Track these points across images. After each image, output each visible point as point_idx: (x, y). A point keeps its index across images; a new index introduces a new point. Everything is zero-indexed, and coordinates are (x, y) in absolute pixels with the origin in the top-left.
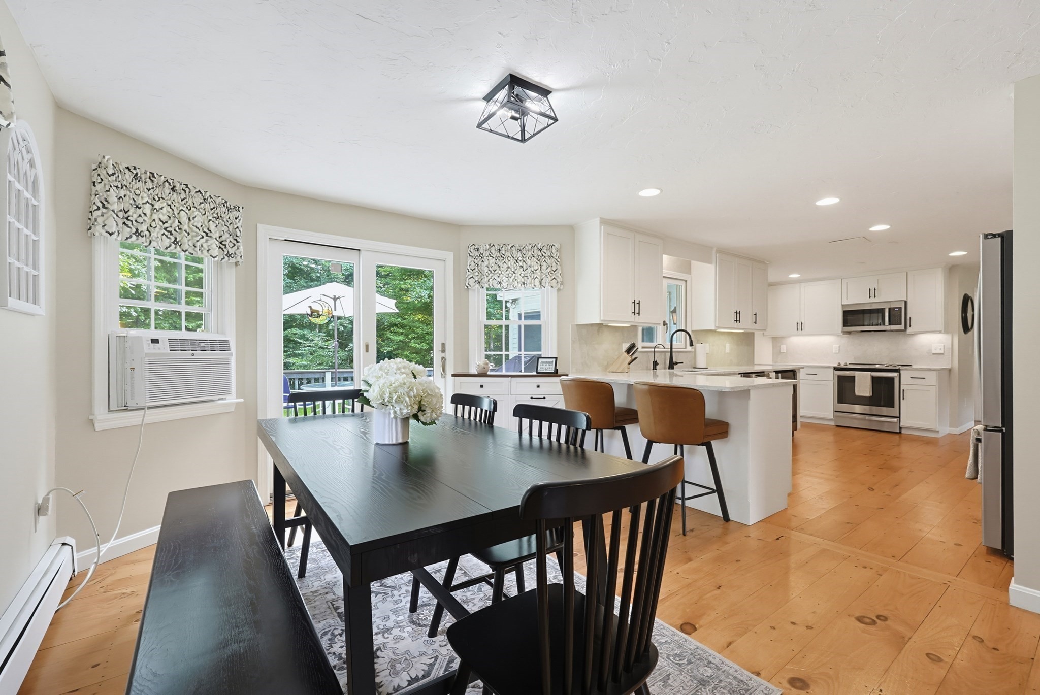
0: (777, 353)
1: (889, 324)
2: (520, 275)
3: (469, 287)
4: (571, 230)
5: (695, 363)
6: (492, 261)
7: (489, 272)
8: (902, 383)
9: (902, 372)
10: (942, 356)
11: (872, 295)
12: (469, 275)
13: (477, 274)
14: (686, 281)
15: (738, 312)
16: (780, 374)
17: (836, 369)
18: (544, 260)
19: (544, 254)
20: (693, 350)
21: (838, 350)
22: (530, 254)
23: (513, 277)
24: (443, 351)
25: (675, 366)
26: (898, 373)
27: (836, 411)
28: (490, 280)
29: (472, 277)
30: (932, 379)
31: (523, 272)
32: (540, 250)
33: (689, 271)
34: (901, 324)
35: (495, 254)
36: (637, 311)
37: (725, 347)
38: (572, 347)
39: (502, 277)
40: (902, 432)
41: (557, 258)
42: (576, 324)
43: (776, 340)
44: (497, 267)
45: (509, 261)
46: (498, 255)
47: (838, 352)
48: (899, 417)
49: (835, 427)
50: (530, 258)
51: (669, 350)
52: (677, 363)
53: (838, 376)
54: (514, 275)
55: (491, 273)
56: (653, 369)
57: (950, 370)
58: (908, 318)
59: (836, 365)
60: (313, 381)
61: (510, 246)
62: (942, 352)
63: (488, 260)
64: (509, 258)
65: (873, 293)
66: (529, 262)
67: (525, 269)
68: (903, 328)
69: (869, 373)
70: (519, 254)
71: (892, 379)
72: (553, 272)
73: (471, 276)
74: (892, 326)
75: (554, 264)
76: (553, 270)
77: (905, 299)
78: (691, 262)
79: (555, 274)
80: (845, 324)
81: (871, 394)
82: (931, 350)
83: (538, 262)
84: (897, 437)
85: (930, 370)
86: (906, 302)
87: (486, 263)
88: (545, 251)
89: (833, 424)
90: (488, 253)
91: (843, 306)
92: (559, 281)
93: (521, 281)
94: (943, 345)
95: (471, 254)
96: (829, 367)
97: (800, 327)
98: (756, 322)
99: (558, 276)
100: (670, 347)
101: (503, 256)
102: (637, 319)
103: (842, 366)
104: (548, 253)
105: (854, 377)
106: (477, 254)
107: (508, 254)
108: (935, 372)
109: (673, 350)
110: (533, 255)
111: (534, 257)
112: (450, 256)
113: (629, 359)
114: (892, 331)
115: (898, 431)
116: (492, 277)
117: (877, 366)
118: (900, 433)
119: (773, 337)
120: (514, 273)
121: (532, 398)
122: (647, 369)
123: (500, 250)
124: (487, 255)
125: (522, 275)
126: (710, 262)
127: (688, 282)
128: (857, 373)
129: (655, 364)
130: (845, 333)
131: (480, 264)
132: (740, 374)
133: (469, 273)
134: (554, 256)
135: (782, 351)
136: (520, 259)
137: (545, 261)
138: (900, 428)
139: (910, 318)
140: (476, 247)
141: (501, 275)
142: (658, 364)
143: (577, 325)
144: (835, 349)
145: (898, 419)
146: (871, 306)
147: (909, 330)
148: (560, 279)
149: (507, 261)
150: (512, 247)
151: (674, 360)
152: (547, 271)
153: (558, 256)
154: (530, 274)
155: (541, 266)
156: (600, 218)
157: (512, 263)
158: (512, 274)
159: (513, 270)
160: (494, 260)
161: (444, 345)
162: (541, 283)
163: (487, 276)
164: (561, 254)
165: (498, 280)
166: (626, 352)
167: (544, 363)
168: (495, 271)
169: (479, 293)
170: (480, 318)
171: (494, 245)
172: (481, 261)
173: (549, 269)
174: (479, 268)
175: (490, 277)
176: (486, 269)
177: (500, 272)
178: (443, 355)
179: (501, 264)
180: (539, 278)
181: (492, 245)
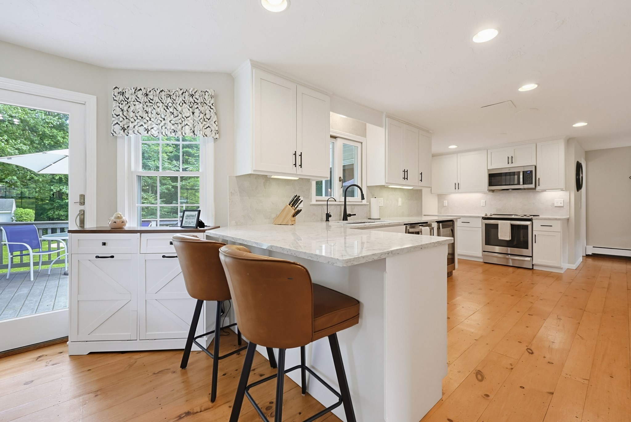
0: (441, 206)
1: (523, 184)
2: (170, 121)
3: (114, 134)
4: (230, 78)
5: (370, 215)
6: (139, 106)
7: (136, 118)
8: (534, 229)
9: (534, 221)
10: (562, 208)
11: (510, 161)
12: (113, 121)
13: (121, 119)
14: (362, 143)
15: (406, 171)
16: (441, 224)
17: (484, 218)
18: (196, 107)
19: (196, 101)
20: (368, 203)
21: (484, 203)
22: (181, 99)
23: (162, 124)
24: (82, 203)
25: (348, 218)
26: (531, 222)
27: (484, 251)
29: (117, 123)
30: (558, 226)
31: (174, 119)
32: (192, 96)
33: (364, 135)
34: (532, 184)
35: (143, 99)
36: (298, 163)
37: (397, 201)
38: (230, 199)
39: (151, 125)
40: (534, 268)
41: (210, 105)
42: (235, 175)
43: (441, 197)
44: (144, 112)
45: (158, 107)
46: (146, 100)
47: (484, 205)
48: (532, 257)
49: (483, 263)
50: (181, 104)
51: (344, 203)
52: (350, 215)
53: (486, 224)
54: (163, 122)
55: (137, 119)
56: (326, 221)
57: (568, 220)
58: (537, 179)
59: (484, 216)
60: (58, 231)
61: (159, 91)
62: (562, 205)
63: (135, 105)
64: (158, 104)
65: (510, 160)
66: (179, 108)
67: (176, 115)
68: (534, 187)
69: (509, 222)
70: (169, 100)
71: (526, 227)
72: (207, 120)
74: (525, 185)
75: (208, 112)
76: (207, 118)
77: (535, 164)
78: (366, 124)
79: (210, 122)
80: (490, 184)
81: (511, 239)
82: (554, 204)
83: (190, 109)
84: (530, 272)
85: (556, 219)
86: (536, 167)
87: (132, 108)
88: (198, 97)
89: (482, 261)
90: (134, 97)
91: (489, 170)
92: (213, 129)
93: (170, 129)
94: (563, 200)
95: (115, 99)
96: (479, 217)
97: (457, 186)
98: (421, 180)
99: (211, 124)
100: (344, 201)
101: (151, 101)
102: (299, 171)
103: (488, 216)
104: (201, 100)
105: (498, 224)
106: (121, 98)
107: (156, 99)
108: (559, 222)
109: (347, 203)
110: (184, 101)
111: (185, 103)
112: (91, 100)
113: (293, 212)
114: (524, 189)
115: (531, 268)
116: (138, 123)
117: (513, 217)
118: (533, 269)
119: (438, 195)
120: (164, 119)
121: (164, 257)
122: (322, 220)
123: (147, 95)
124: (133, 99)
125: (172, 122)
126: (381, 126)
127: (363, 143)
128: (499, 222)
129: (328, 216)
130: (490, 190)
131: (125, 109)
132: (405, 224)
133: (113, 119)
134: (207, 102)
135: (444, 205)
136: (170, 105)
137: (198, 108)
138: (533, 265)
139: (539, 178)
140: (120, 90)
141: (150, 122)
142: (330, 216)
143: (237, 177)
144: (483, 204)
145: (531, 258)
146: (509, 170)
147: (538, 188)
148: (214, 127)
149: (156, 107)
150: (162, 91)
151: (348, 212)
152: (200, 118)
153: (212, 102)
154: (180, 121)
155: (193, 113)
156: (251, 60)
157: (162, 110)
158: (161, 121)
159: (163, 117)
160: (141, 105)
161: (83, 197)
162: (194, 132)
163: (132, 122)
164: (215, 101)
165: (145, 126)
166: (290, 205)
167: (188, 216)
168: (142, 118)
169: (130, 140)
170: (133, 168)
171: (141, 89)
172: (127, 106)
173: (202, 116)
174: (125, 114)
175: (136, 123)
176: (132, 114)
177: (148, 119)
178: (82, 207)
179: (149, 110)
180: (191, 126)
181: (138, 88)
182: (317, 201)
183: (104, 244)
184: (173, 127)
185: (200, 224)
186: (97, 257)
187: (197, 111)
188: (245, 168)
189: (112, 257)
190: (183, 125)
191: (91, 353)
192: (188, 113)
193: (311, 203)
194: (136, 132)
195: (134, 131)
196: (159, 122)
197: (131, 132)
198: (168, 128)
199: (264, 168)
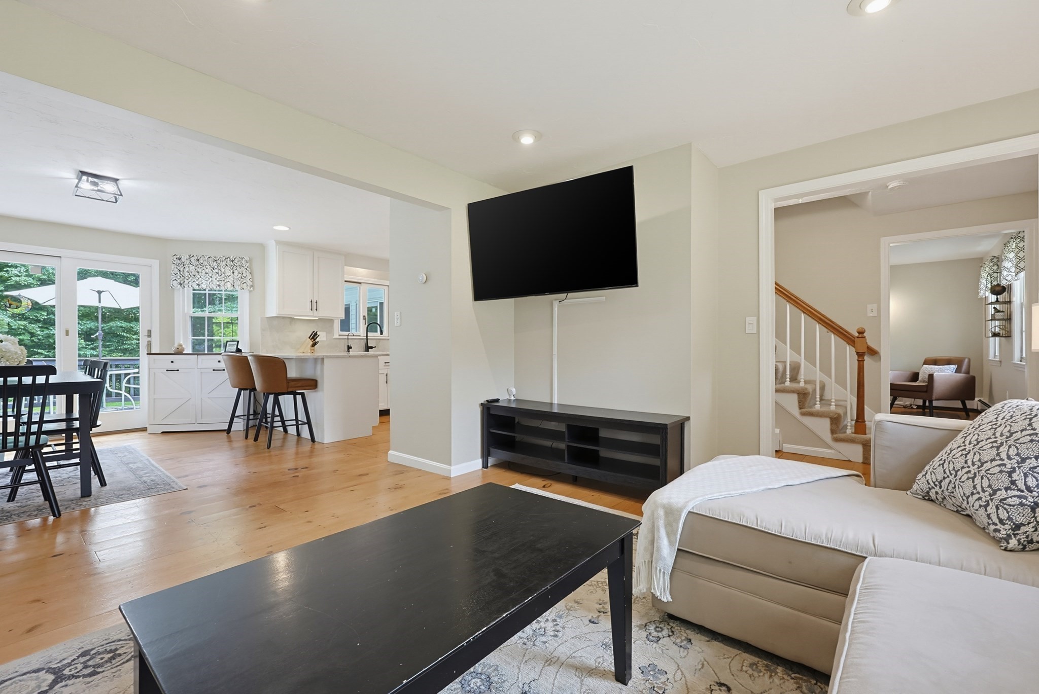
2: (216, 279)
3: (173, 287)
4: (262, 247)
6: (192, 268)
7: (190, 276)
13: (179, 277)
14: (388, 286)
18: (235, 268)
19: (236, 264)
22: (224, 263)
23: (210, 281)
24: (149, 336)
25: (370, 350)
28: (190, 282)
31: (219, 277)
32: (232, 261)
35: (195, 262)
36: (314, 308)
38: (261, 334)
39: (201, 281)
44: (196, 272)
46: (197, 263)
50: (224, 267)
52: (372, 348)
54: (211, 279)
56: (347, 352)
61: (207, 257)
63: (189, 267)
64: (207, 267)
66: (223, 270)
67: (220, 274)
70: (215, 264)
73: (174, 279)
75: (244, 272)
76: (244, 277)
79: (246, 279)
83: (231, 270)
87: (187, 269)
88: (236, 262)
90: (188, 262)
92: (249, 284)
95: (174, 262)
99: (247, 281)
101: (201, 264)
102: (315, 313)
104: (239, 264)
106: (179, 262)
107: (205, 263)
109: (368, 337)
110: (226, 264)
111: (227, 266)
112: (156, 263)
113: (311, 343)
116: (191, 280)
120: (211, 277)
122: (342, 351)
123: (198, 260)
125: (217, 279)
129: (349, 347)
131: (182, 270)
133: (172, 277)
134: (244, 266)
136: (216, 267)
137: (237, 269)
140: (178, 257)
141: (200, 279)
142: (351, 348)
143: (266, 318)
148: (249, 283)
149: (205, 268)
150: (209, 258)
151: (369, 345)
152: (238, 277)
153: (247, 266)
154: (224, 279)
155: (233, 273)
156: (275, 240)
157: (210, 270)
158: (209, 279)
159: (210, 275)
160: (194, 267)
161: (150, 331)
162: (233, 286)
163: (187, 280)
164: (250, 264)
165: (197, 282)
166: (309, 338)
167: (230, 345)
168: (194, 276)
169: (183, 292)
170: (186, 311)
171: (193, 256)
172: (183, 267)
173: (240, 275)
174: (181, 273)
175: (190, 280)
176: (187, 274)
177: (199, 277)
178: (149, 339)
179: (200, 270)
180: (231, 282)
181: (191, 256)
182: (340, 335)
183: (172, 362)
184: (218, 283)
185: (239, 351)
186: (167, 370)
187: (236, 272)
188: (272, 311)
189: (178, 370)
190: (225, 281)
191: (163, 432)
192: (229, 273)
193: (334, 337)
194: (190, 286)
195: (188, 286)
196: (207, 279)
197: (186, 286)
198: (214, 283)
199: (288, 312)
